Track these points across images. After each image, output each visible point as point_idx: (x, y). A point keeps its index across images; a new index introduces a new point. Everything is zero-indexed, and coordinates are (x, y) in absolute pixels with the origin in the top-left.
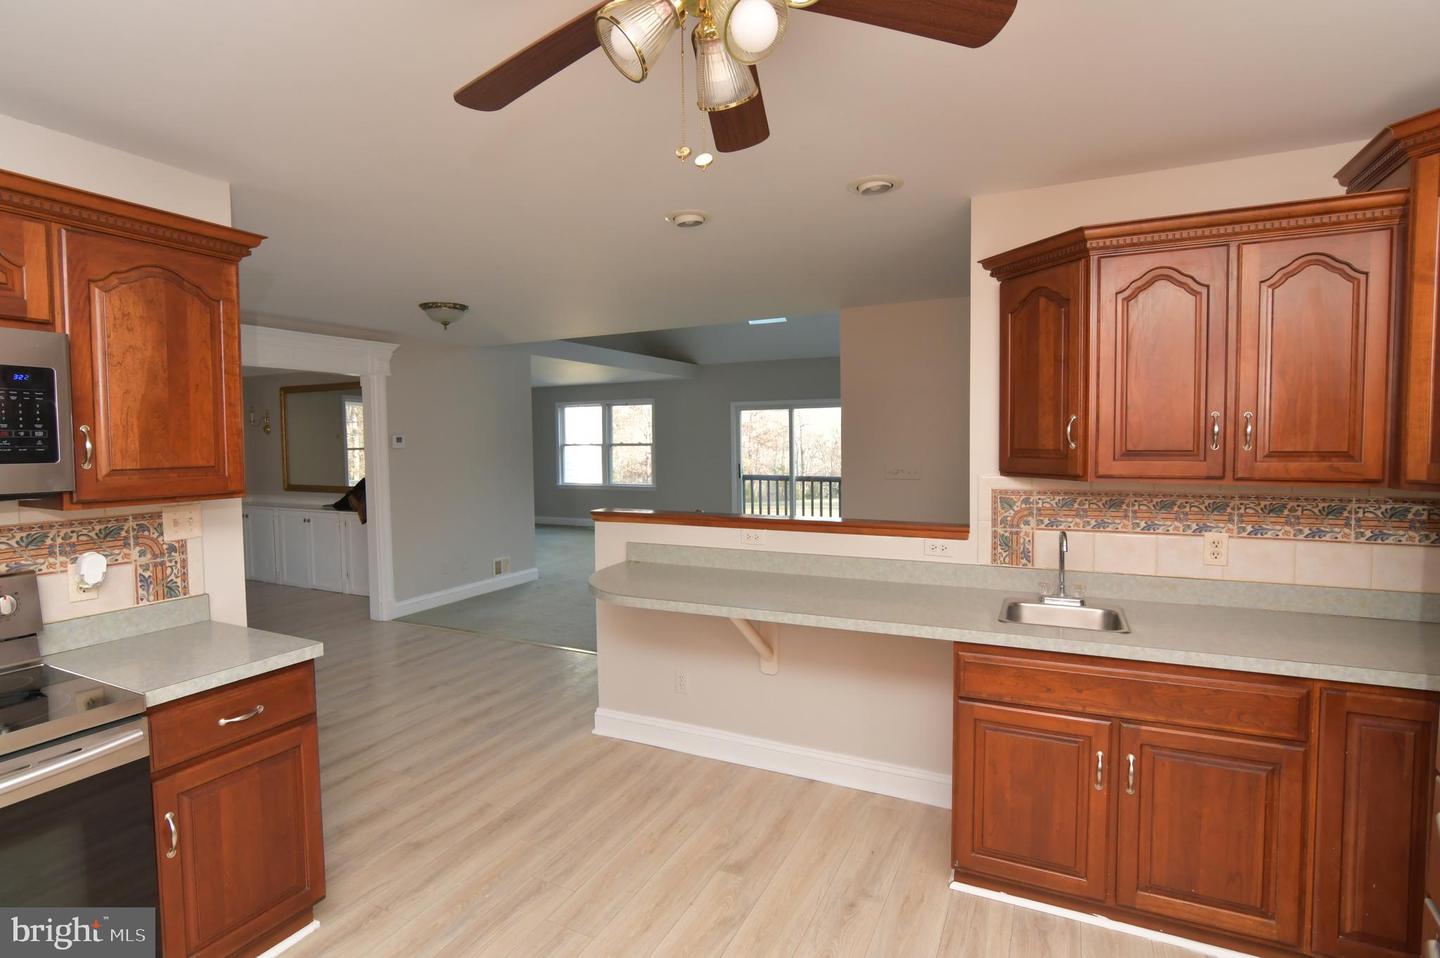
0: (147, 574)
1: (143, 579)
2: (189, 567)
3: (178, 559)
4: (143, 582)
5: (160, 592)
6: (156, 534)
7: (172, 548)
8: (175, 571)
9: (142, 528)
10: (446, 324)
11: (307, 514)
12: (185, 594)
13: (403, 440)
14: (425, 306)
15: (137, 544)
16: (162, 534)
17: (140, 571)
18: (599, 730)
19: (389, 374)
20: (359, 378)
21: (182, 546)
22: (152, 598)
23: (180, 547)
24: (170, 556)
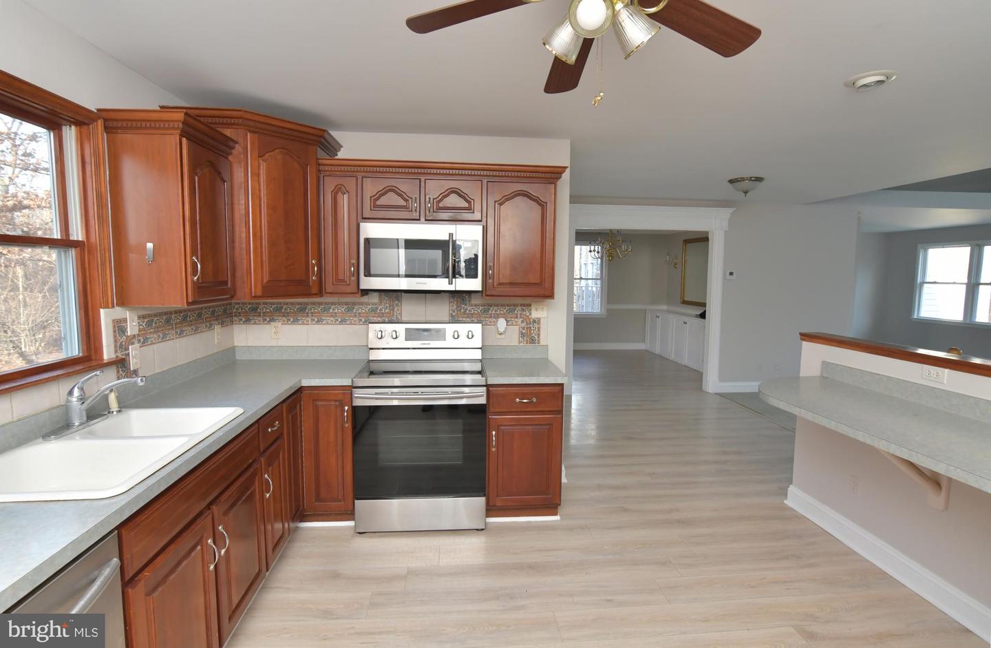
0: (524, 332)
1: (522, 334)
2: (541, 331)
10: (746, 192)
11: (686, 319)
13: (734, 274)
14: (731, 181)
18: (789, 502)
19: (727, 229)
20: (707, 233)
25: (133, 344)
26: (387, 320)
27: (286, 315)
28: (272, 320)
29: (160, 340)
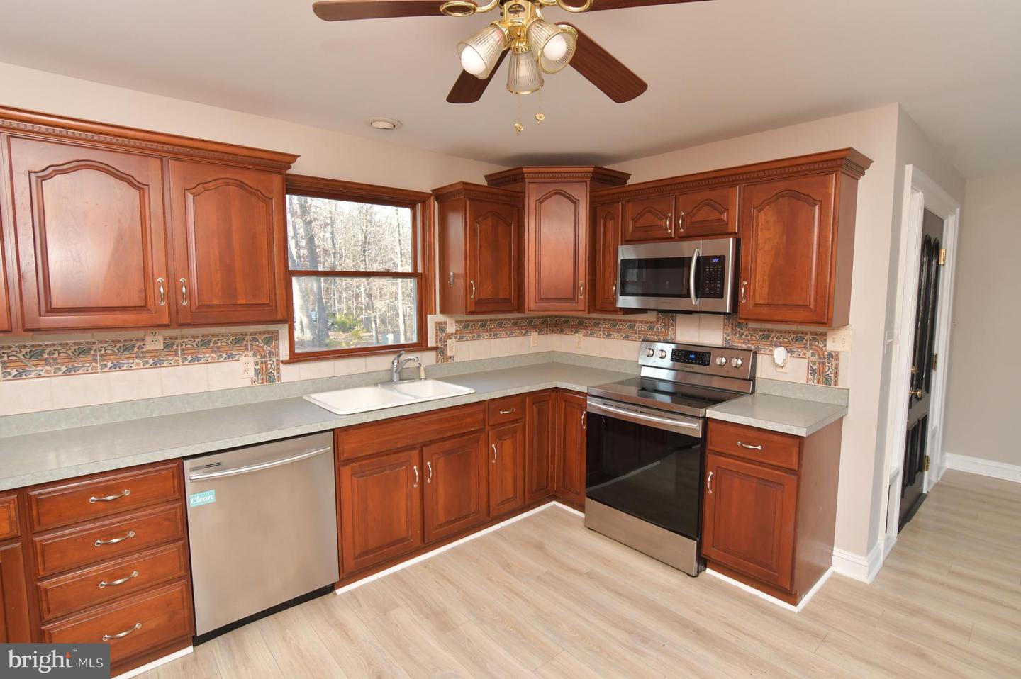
1: (812, 369)
3: (833, 363)
4: (812, 371)
5: (821, 380)
6: (822, 345)
7: (830, 355)
8: (831, 370)
9: (815, 339)
12: (835, 385)
15: (811, 349)
16: (825, 345)
17: (811, 364)
21: (837, 355)
22: (815, 381)
23: (835, 356)
24: (829, 360)
25: (451, 339)
26: (662, 339)
27: (586, 328)
28: (577, 332)
29: (474, 338)
